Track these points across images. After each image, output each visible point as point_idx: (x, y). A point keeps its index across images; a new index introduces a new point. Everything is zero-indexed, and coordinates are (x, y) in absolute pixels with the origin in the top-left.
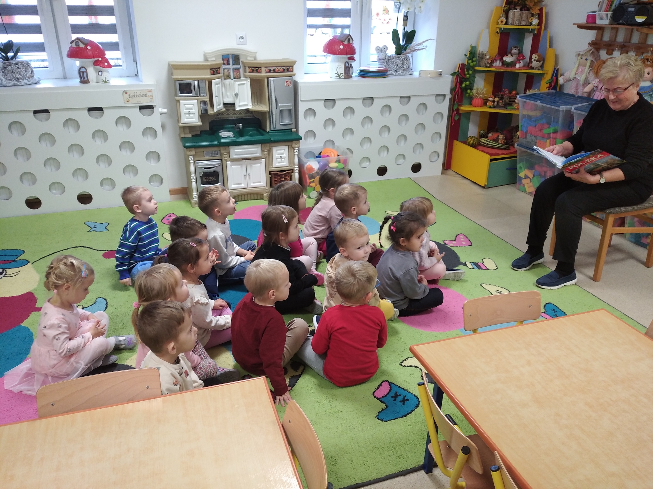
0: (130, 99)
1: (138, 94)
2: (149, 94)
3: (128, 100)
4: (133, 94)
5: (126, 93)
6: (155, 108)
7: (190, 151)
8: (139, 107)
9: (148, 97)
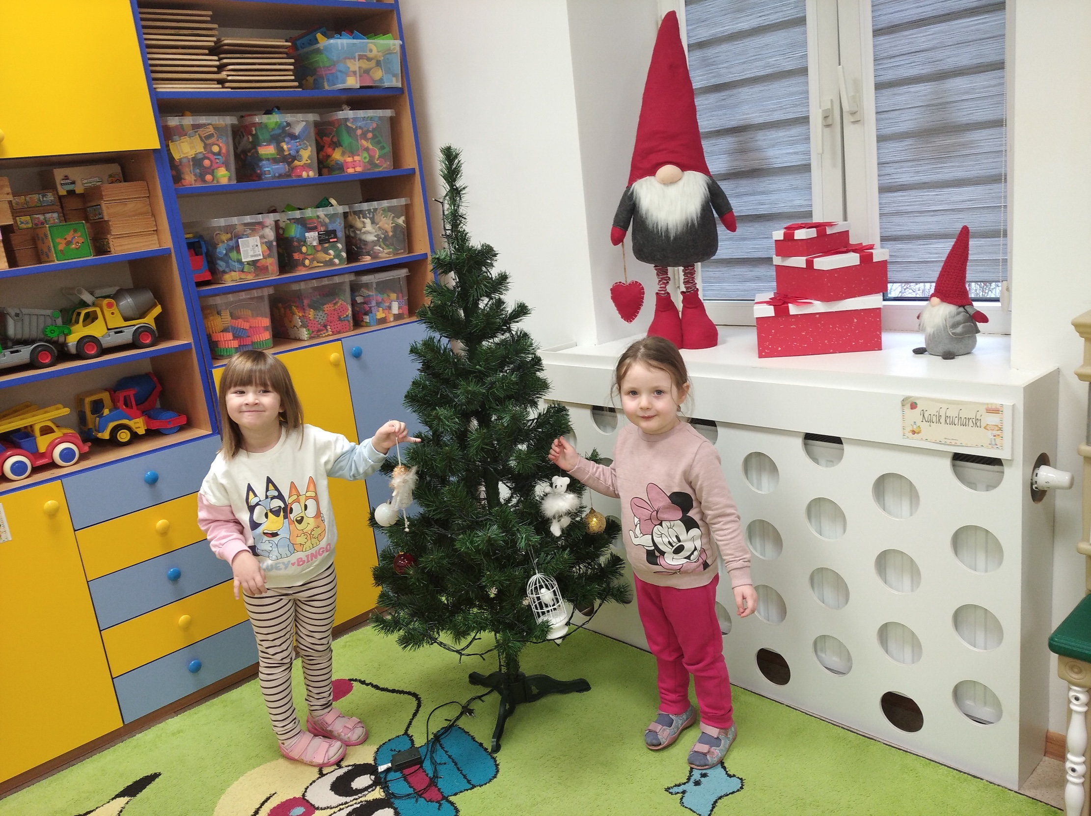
0: (924, 426)
1: (953, 413)
2: (992, 419)
3: (915, 428)
4: (933, 411)
5: (913, 406)
6: (1007, 470)
7: (1076, 670)
8: (951, 455)
9: (985, 428)
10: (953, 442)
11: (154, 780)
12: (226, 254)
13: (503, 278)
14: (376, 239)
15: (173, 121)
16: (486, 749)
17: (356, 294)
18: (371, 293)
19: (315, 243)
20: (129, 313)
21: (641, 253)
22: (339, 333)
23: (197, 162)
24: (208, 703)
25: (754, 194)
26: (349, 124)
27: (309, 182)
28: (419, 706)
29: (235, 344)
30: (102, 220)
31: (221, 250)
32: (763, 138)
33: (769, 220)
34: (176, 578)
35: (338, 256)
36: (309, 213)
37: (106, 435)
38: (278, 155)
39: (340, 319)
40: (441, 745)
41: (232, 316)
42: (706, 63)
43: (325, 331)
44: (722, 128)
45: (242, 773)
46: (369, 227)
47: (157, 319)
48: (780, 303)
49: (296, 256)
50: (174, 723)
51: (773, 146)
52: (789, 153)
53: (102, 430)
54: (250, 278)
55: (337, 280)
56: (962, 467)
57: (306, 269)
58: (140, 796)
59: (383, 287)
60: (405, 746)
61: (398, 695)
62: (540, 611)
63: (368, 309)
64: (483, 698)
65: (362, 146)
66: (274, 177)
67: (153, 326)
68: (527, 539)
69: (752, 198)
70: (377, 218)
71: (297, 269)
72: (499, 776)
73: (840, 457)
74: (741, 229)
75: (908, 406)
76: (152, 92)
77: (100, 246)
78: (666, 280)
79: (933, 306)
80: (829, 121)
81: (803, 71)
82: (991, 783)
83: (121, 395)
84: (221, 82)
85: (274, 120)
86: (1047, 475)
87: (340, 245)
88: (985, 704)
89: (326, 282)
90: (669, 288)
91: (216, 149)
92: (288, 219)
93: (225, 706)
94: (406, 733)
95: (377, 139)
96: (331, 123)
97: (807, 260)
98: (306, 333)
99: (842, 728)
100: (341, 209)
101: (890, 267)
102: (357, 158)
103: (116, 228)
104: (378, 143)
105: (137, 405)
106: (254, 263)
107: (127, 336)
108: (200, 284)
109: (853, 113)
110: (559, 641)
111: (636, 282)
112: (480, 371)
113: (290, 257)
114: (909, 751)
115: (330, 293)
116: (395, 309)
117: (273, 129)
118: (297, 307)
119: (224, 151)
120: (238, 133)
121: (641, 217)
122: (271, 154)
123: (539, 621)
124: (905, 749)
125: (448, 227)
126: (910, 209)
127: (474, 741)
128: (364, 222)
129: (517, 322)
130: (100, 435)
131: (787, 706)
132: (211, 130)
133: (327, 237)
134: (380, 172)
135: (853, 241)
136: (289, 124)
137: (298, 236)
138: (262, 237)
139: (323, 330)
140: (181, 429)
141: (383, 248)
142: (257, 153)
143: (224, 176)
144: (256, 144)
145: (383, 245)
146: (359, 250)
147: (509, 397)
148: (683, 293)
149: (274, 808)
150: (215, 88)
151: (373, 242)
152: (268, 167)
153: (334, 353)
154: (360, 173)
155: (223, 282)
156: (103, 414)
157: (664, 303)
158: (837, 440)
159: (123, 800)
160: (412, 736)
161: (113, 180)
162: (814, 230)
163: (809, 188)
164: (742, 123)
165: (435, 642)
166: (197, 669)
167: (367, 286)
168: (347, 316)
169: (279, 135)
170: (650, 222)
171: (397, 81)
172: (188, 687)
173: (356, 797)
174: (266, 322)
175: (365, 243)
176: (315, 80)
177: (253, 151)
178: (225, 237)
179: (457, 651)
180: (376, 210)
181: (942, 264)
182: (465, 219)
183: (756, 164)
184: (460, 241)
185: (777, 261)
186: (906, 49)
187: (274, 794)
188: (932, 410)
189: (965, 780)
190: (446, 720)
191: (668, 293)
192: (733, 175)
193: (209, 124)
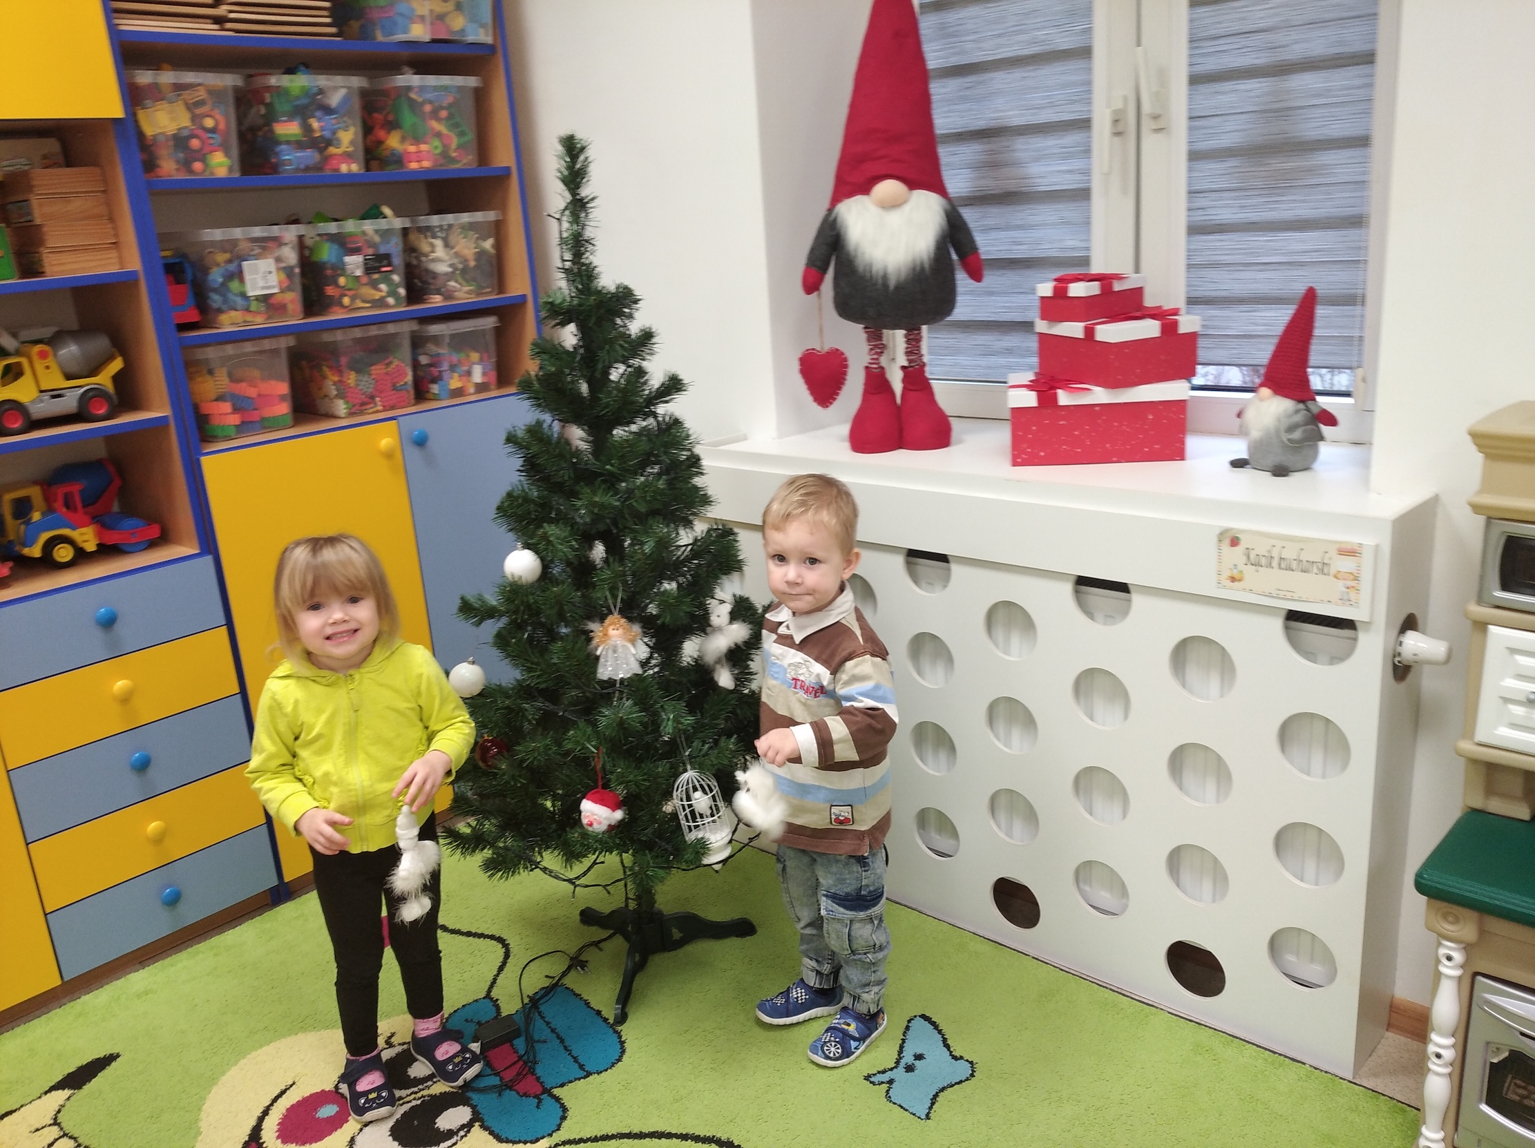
0: (1249, 571)
1: (1290, 554)
2: (1346, 565)
3: (1235, 573)
4: (1263, 551)
5: (1235, 542)
6: (1363, 637)
7: (1450, 919)
8: (1284, 614)
9: (1336, 577)
10: (1289, 595)
11: (109, 1064)
12: (223, 284)
13: (647, 336)
14: (450, 270)
15: (144, 77)
16: (606, 1020)
17: (420, 351)
18: (441, 351)
19: (359, 273)
20: (74, 369)
21: (847, 307)
22: (393, 408)
23: (180, 141)
24: (189, 950)
25: (1008, 228)
26: (413, 96)
27: (348, 182)
28: (507, 955)
29: (235, 419)
30: (31, 224)
31: (216, 276)
32: (1024, 148)
33: (1028, 267)
34: (143, 766)
35: (393, 293)
36: (350, 226)
37: (36, 551)
38: (305, 136)
39: (395, 388)
40: (540, 1013)
41: (233, 379)
42: (945, 33)
43: (372, 405)
44: (966, 129)
45: (243, 1054)
46: (440, 251)
47: (116, 378)
48: (1045, 386)
49: (330, 291)
50: (138, 979)
51: (1037, 159)
52: (1059, 171)
53: (29, 543)
54: (259, 322)
55: (391, 328)
56: (1299, 630)
57: (345, 310)
58: (87, 1088)
59: (461, 342)
60: (488, 1014)
61: (476, 940)
62: (692, 824)
63: (437, 374)
64: (601, 945)
65: (433, 129)
66: (297, 170)
67: (109, 387)
68: (676, 720)
69: (1002, 234)
70: (453, 239)
71: (330, 310)
72: (625, 1058)
73: (1125, 612)
74: (991, 278)
75: (1227, 541)
76: (113, 31)
77: (28, 265)
78: (880, 348)
79: (1262, 400)
80: (1120, 129)
81: (1085, 52)
82: (1316, 1069)
83: (60, 491)
84: (219, 20)
85: (298, 83)
86: (1415, 644)
87: (396, 278)
88: (1312, 960)
89: (374, 331)
90: (883, 361)
91: (209, 123)
92: (319, 235)
93: (216, 955)
94: (488, 995)
95: (452, 122)
96: (385, 93)
97: (1086, 327)
98: (345, 406)
99: (1111, 990)
100: (398, 223)
101: (1201, 343)
102: (423, 147)
103: (54, 238)
104: (455, 126)
105: (84, 507)
106: (265, 299)
107: (69, 403)
108: (183, 327)
109: (1156, 117)
110: (717, 867)
111: (837, 350)
112: (611, 474)
113: (321, 292)
114: (1203, 1023)
115: (380, 348)
116: (478, 376)
117: (297, 98)
118: (331, 368)
119: (222, 126)
120: (244, 100)
121: (848, 254)
122: (295, 135)
123: (691, 837)
124: (1198, 1021)
125: (568, 256)
126: (1228, 259)
127: (589, 1007)
128: (432, 245)
129: (667, 402)
130: (26, 551)
131: (1034, 958)
132: (201, 94)
133: (376, 264)
134: (459, 170)
135: (1149, 301)
136: (321, 91)
137: (333, 260)
138: (278, 260)
139: (370, 403)
140: (152, 544)
141: (460, 284)
142: (272, 131)
143: (221, 165)
144: (270, 118)
145: (460, 280)
146: (426, 286)
147: (654, 513)
148: (903, 368)
149: (293, 1106)
150: (209, 29)
151: (446, 274)
152: (288, 155)
153: (385, 438)
154: (428, 171)
155: (217, 326)
156: (30, 519)
157: (876, 382)
158: (1123, 588)
159: (62, 1095)
160: (497, 1000)
161: (49, 163)
162: (1097, 284)
163: (1087, 223)
164: (993, 124)
165: (537, 867)
166: (173, 901)
167: (436, 339)
168: (406, 383)
169: (305, 107)
170: (860, 264)
171: (487, 35)
172: (162, 926)
173: (415, 1089)
174: (283, 388)
175: (435, 275)
176: (363, 26)
177: (266, 128)
178: (221, 257)
179: (570, 881)
180: (450, 226)
181: (1275, 341)
182: (593, 245)
183: (1012, 185)
184: (585, 278)
185: (1042, 326)
186: (1236, 27)
187: (291, 1086)
188: (1261, 549)
189: (1281, 1065)
190: (547, 976)
191: (882, 368)
192: (981, 199)
193: (200, 85)
